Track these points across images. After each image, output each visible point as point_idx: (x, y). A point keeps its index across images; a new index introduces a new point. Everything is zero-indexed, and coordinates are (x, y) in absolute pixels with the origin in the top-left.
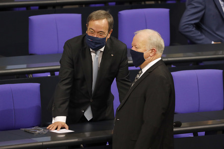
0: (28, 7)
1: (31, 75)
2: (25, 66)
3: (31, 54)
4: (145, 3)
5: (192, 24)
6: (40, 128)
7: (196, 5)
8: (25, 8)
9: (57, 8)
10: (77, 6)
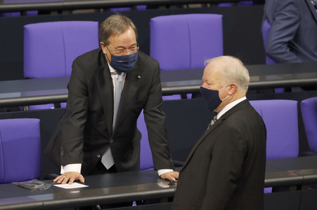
0: (23, 11)
1: (27, 108)
2: (18, 94)
3: (27, 78)
4: (188, 6)
5: (285, 43)
6: (40, 182)
7: (289, 15)
8: (19, 14)
9: (64, 13)
10: (92, 11)
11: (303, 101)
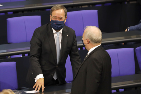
0: (6, 12)
1: (10, 57)
2: (5, 51)
3: (9, 43)
4: (81, 7)
6: (17, 91)
8: (4, 14)
11: (136, 48)
